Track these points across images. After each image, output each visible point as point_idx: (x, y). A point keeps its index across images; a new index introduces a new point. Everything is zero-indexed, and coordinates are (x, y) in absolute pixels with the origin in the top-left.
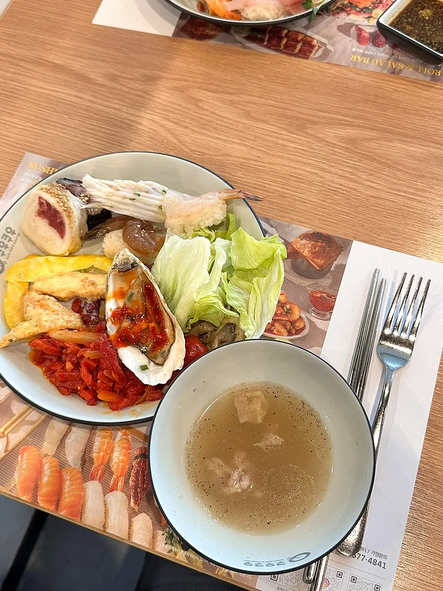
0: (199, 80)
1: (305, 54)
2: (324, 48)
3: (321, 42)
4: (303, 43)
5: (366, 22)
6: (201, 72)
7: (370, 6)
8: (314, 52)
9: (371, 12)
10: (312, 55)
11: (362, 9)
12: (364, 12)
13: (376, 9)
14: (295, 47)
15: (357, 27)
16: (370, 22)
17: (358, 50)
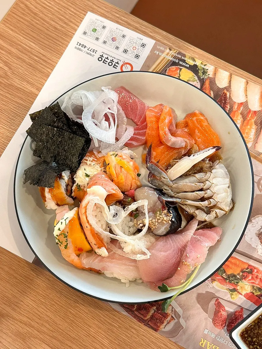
0: (45, 329)
1: (155, 324)
2: (176, 320)
3: (175, 311)
4: (157, 308)
5: (228, 297)
6: (48, 319)
7: (239, 274)
8: (165, 323)
9: (237, 283)
10: (162, 326)
11: (229, 277)
12: (230, 282)
13: (244, 281)
14: (148, 312)
15: (217, 300)
16: (232, 296)
17: (210, 333)
